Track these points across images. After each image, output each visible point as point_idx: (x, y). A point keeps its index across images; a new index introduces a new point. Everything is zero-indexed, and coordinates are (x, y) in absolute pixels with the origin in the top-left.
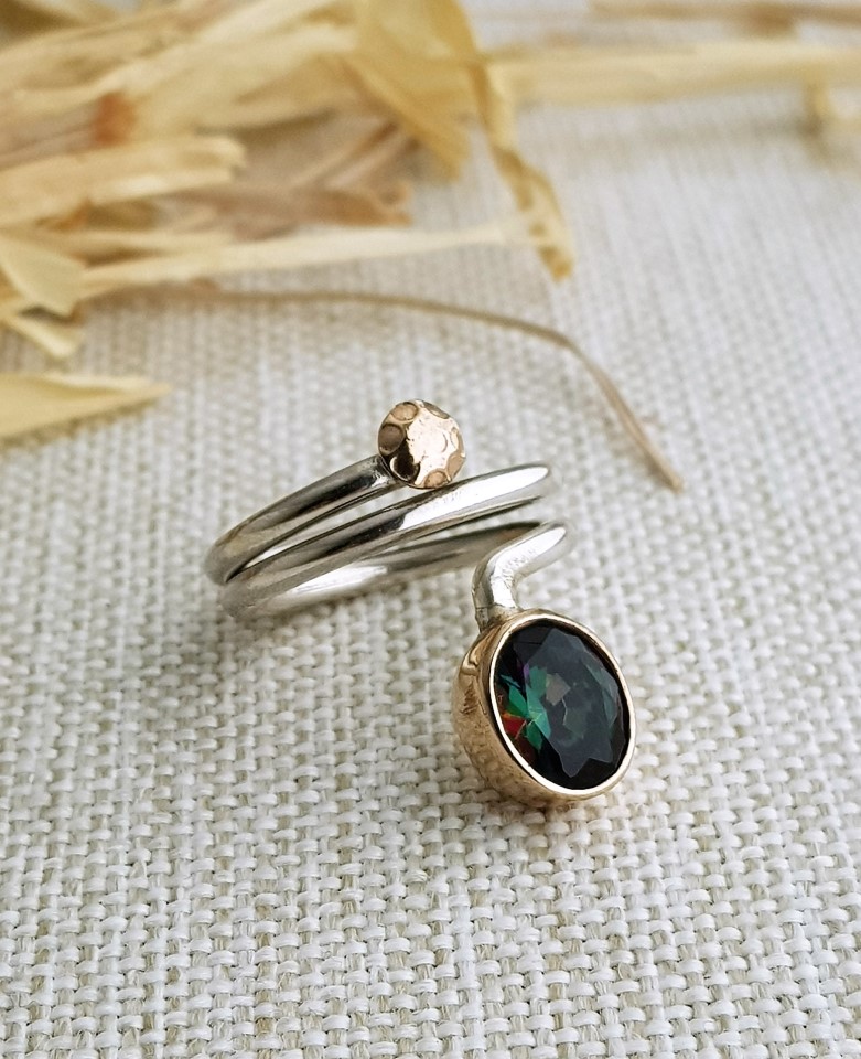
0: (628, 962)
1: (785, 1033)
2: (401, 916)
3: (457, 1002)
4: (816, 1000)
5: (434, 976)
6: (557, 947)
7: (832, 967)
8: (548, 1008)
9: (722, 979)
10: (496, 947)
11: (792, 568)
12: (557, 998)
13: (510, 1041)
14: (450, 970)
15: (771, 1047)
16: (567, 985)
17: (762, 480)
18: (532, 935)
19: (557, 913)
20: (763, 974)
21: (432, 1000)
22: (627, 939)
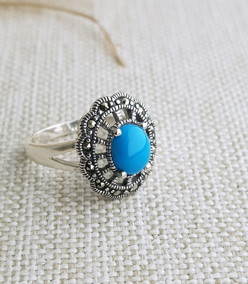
0: (82, 209)
1: (128, 232)
2: (11, 193)
3: (24, 220)
4: (140, 222)
5: (18, 212)
6: (60, 204)
7: (147, 213)
8: (53, 223)
9: (111, 215)
10: (40, 204)
11: (156, 91)
12: (57, 220)
13: (39, 233)
14: (23, 210)
15: (123, 237)
16: (61, 216)
17: (151, 64)
18: (53, 200)
19: (62, 194)
20: (125, 214)
21: (16, 219)
22: (83, 202)
